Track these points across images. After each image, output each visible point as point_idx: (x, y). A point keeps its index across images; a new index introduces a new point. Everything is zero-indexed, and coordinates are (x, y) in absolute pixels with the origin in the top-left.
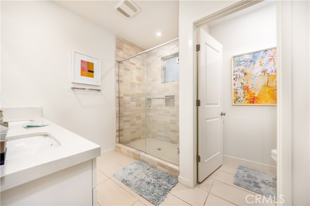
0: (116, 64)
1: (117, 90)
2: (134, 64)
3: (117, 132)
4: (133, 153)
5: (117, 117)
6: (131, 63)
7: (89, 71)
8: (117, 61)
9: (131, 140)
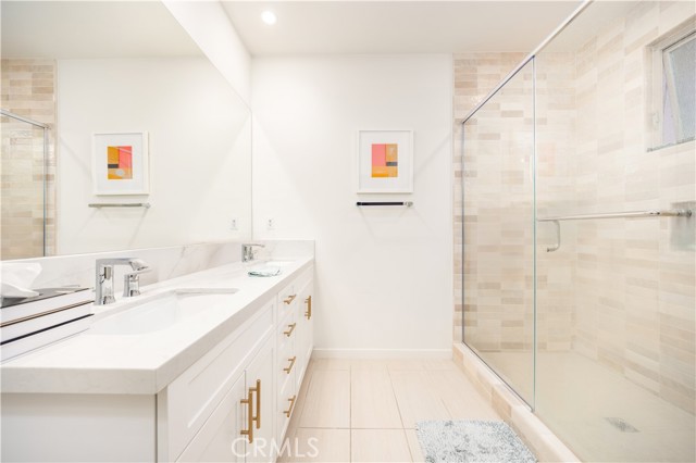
0: (455, 131)
1: (458, 198)
2: (518, 114)
3: (457, 310)
4: (493, 391)
5: (456, 272)
6: (504, 114)
7: (389, 164)
8: (456, 120)
9: (503, 344)
